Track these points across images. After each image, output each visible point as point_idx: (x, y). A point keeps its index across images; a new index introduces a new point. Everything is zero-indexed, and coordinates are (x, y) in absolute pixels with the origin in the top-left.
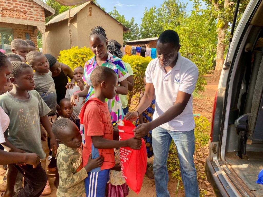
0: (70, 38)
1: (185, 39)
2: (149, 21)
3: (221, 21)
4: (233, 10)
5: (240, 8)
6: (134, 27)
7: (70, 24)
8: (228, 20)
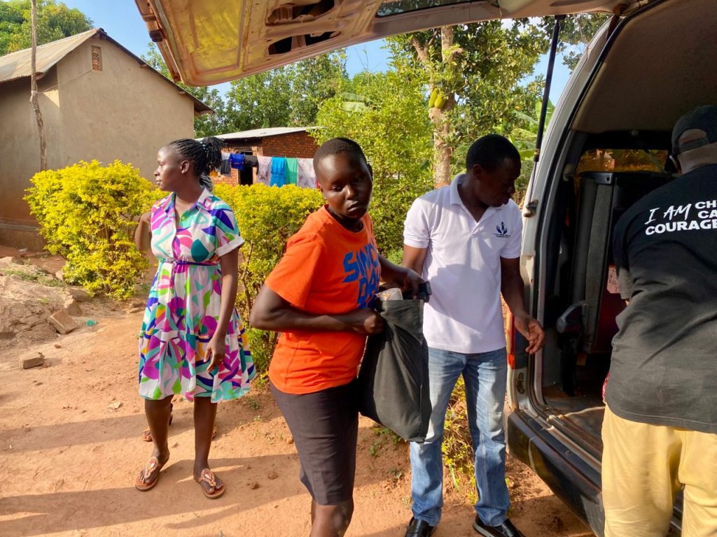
0: (40, 131)
1: (377, 139)
2: (252, 85)
3: (438, 92)
4: (463, 66)
5: (476, 61)
6: (209, 98)
7: (36, 92)
8: (455, 89)
